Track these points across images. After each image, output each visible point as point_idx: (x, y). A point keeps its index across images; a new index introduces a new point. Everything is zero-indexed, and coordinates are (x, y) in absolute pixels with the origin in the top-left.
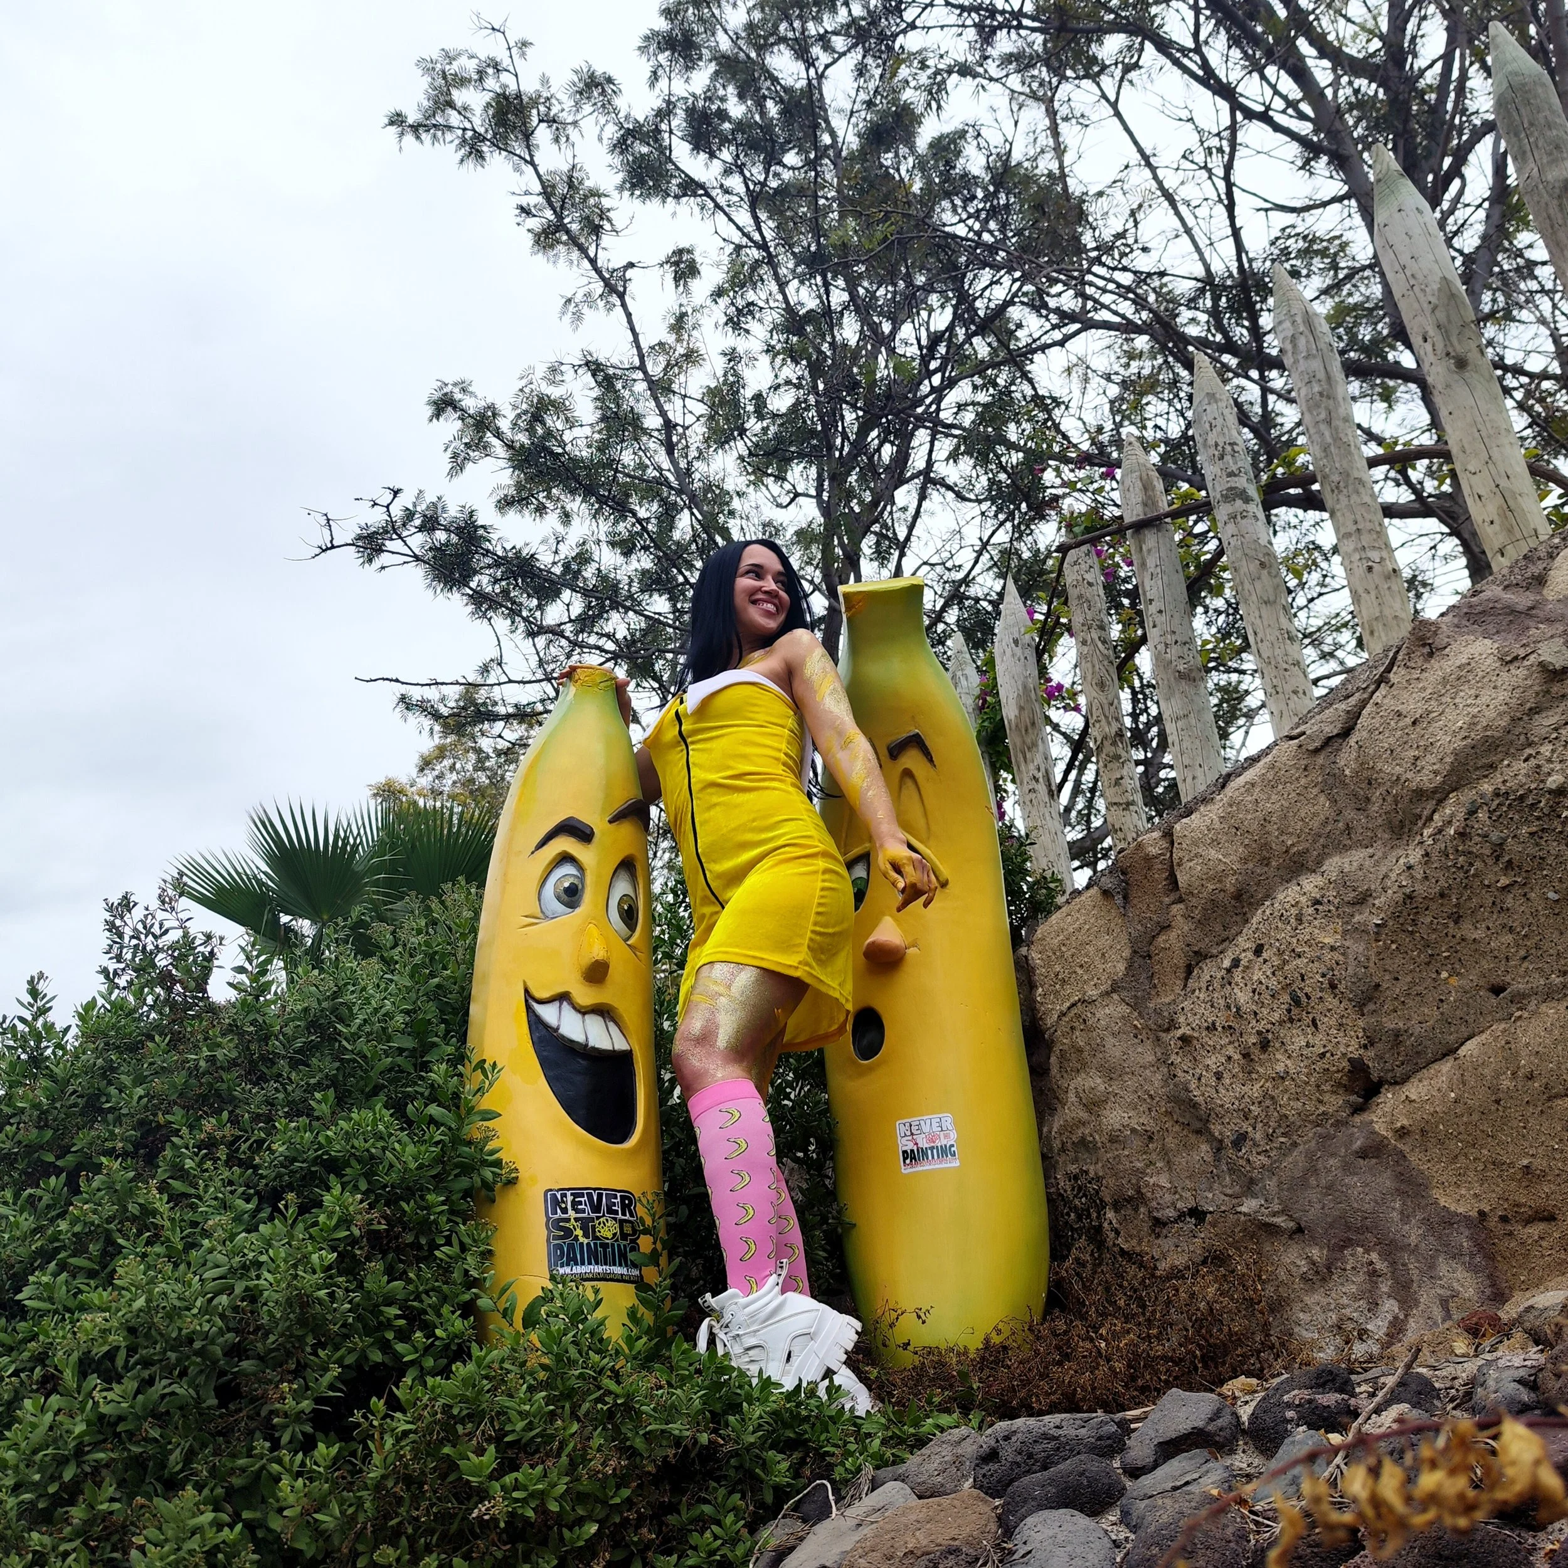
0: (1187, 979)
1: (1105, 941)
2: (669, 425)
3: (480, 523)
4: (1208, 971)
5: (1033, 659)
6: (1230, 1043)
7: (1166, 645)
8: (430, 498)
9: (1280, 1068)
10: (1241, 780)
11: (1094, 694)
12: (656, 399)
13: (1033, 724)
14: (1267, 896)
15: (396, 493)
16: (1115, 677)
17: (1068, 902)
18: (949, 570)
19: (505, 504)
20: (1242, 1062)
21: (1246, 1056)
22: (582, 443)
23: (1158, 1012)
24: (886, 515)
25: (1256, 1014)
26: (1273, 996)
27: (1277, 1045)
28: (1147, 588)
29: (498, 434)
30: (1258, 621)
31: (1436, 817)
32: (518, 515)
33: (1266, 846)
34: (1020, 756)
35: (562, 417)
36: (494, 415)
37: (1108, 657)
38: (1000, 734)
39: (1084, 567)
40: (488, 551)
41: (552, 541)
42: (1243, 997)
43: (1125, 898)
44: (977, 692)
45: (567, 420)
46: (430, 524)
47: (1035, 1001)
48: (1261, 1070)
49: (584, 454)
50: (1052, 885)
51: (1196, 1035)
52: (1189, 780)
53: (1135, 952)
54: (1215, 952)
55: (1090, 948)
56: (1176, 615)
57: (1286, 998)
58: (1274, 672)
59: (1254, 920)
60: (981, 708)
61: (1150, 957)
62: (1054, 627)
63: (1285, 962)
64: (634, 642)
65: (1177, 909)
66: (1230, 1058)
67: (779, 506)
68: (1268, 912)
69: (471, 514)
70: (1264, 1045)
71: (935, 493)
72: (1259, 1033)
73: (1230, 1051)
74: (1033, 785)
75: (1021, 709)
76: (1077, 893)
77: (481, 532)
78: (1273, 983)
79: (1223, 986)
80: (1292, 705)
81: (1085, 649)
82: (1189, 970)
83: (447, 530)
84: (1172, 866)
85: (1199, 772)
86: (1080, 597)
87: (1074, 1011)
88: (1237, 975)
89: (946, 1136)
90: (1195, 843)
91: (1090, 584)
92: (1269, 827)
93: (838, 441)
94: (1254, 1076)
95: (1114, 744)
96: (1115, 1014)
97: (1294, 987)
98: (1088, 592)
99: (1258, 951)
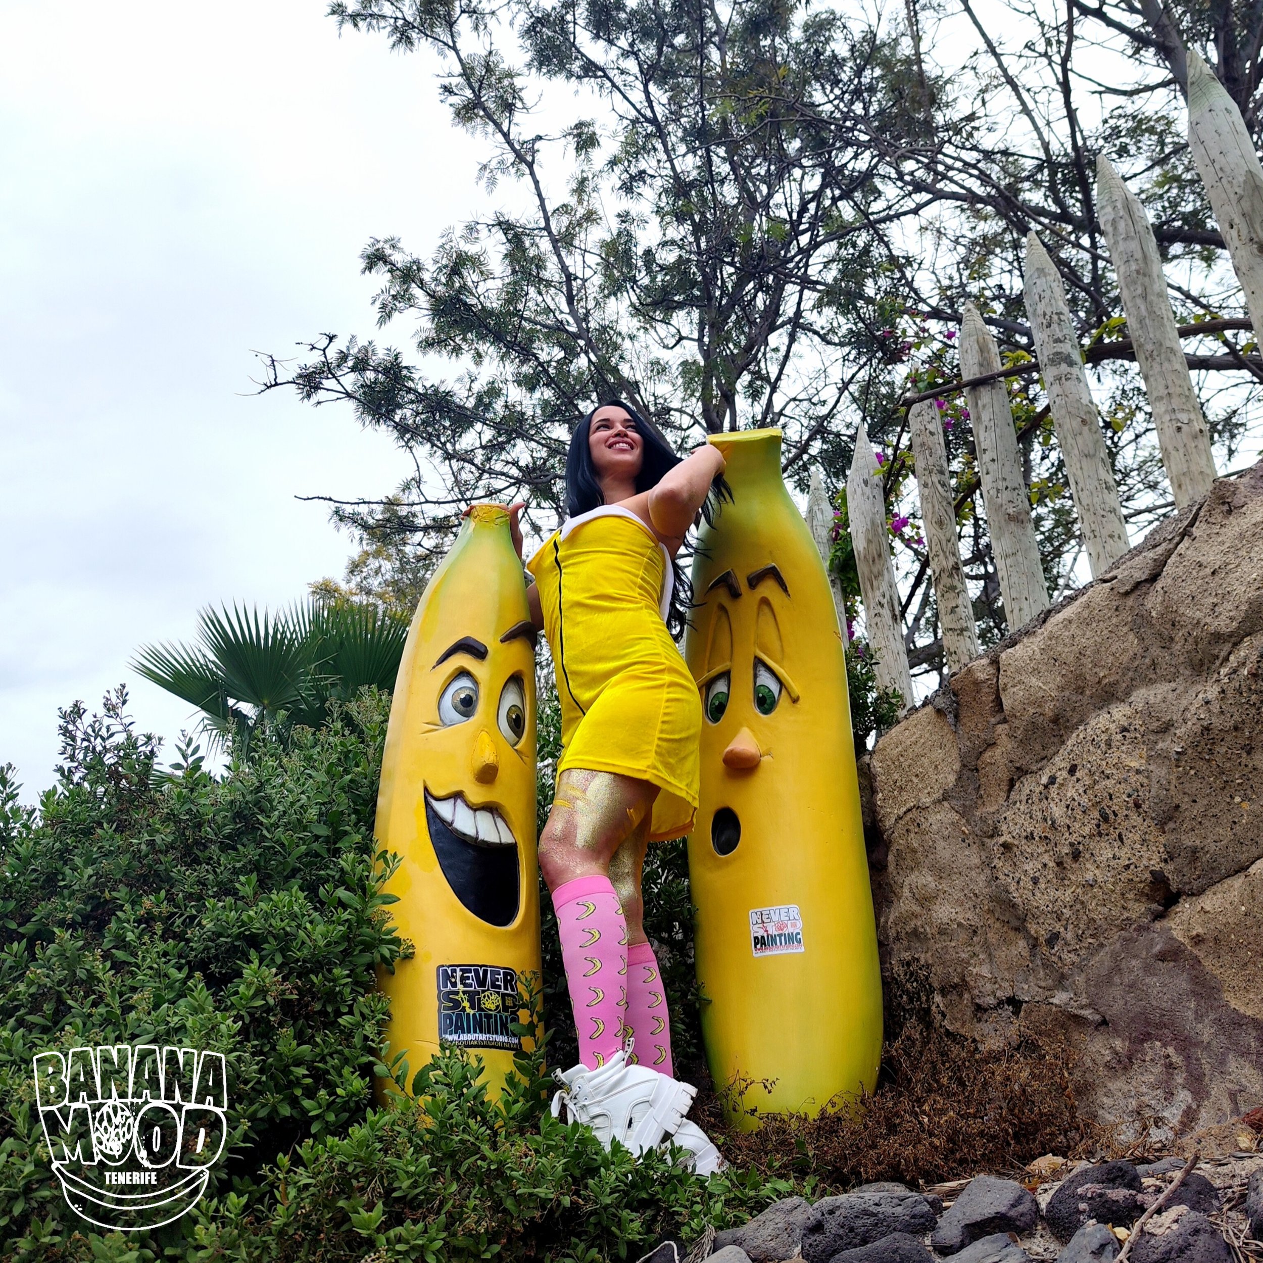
0: (1009, 791)
1: (938, 754)
2: (570, 278)
3: (403, 364)
4: (1029, 786)
5: (880, 497)
6: (1046, 851)
7: (998, 491)
8: (362, 342)
9: (1089, 876)
10: (1060, 617)
11: (934, 531)
12: (559, 256)
13: (880, 555)
14: (1081, 721)
15: (331, 338)
16: (953, 516)
17: (906, 717)
18: (814, 404)
19: (427, 344)
20: (1056, 869)
21: (1059, 864)
22: (493, 294)
23: (983, 820)
24: (760, 355)
25: (1069, 827)
26: (1084, 812)
27: (1088, 856)
28: (982, 439)
29: (422, 285)
30: (1079, 472)
31: (1232, 658)
32: (437, 356)
33: (1080, 676)
34: (868, 584)
35: (477, 270)
36: (419, 269)
37: (946, 499)
38: (851, 562)
39: (927, 418)
40: (410, 389)
41: (467, 380)
42: (1058, 811)
43: (956, 717)
44: (831, 525)
45: (482, 273)
46: (361, 365)
47: (875, 805)
48: (1073, 878)
49: (494, 305)
50: (894, 701)
51: (1016, 842)
52: (1016, 611)
53: (964, 766)
54: (1035, 768)
55: (926, 761)
56: (1008, 464)
57: (1096, 814)
58: (1093, 518)
59: (1069, 743)
60: (835, 539)
61: (977, 770)
62: (900, 469)
63: (1095, 782)
64: (534, 469)
65: (1001, 729)
66: (1045, 865)
67: (666, 347)
68: (1081, 736)
69: (396, 357)
70: (1076, 856)
71: (803, 336)
72: (1072, 844)
73: (1046, 858)
74: (879, 609)
75: (869, 542)
76: (914, 709)
77: (405, 372)
78: (1084, 800)
79: (1040, 800)
80: (1108, 548)
81: (927, 491)
82: (1011, 784)
83: (375, 370)
84: (998, 690)
85: (1025, 605)
86: (923, 444)
87: (910, 815)
88: (1054, 790)
89: (794, 925)
90: (1018, 671)
91: (932, 434)
92: (1084, 660)
93: (718, 293)
94: (1066, 882)
95: (951, 576)
96: (946, 820)
97: (1103, 804)
98: (930, 440)
99: (1072, 770)
